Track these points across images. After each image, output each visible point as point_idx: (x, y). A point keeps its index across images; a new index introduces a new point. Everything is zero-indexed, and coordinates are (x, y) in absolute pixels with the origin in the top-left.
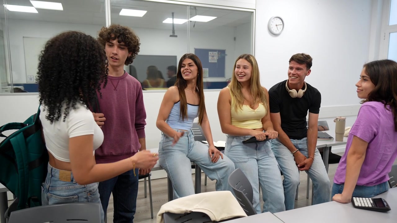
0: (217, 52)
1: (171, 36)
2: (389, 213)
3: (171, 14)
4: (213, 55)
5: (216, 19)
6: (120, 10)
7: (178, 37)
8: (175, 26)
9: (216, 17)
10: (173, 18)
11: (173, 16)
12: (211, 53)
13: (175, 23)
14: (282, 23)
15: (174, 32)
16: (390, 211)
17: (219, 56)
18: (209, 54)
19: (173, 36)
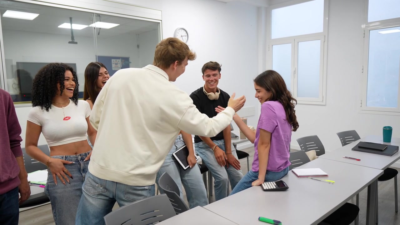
0: (121, 59)
1: (70, 42)
2: (288, 190)
3: (69, 19)
4: (116, 63)
5: (118, 26)
6: (4, 11)
7: (78, 43)
8: (73, 31)
9: (119, 25)
10: (71, 23)
11: (71, 21)
12: (115, 60)
13: (73, 28)
14: (186, 35)
15: (73, 38)
16: (288, 189)
17: (123, 63)
18: (112, 62)
19: (73, 42)
